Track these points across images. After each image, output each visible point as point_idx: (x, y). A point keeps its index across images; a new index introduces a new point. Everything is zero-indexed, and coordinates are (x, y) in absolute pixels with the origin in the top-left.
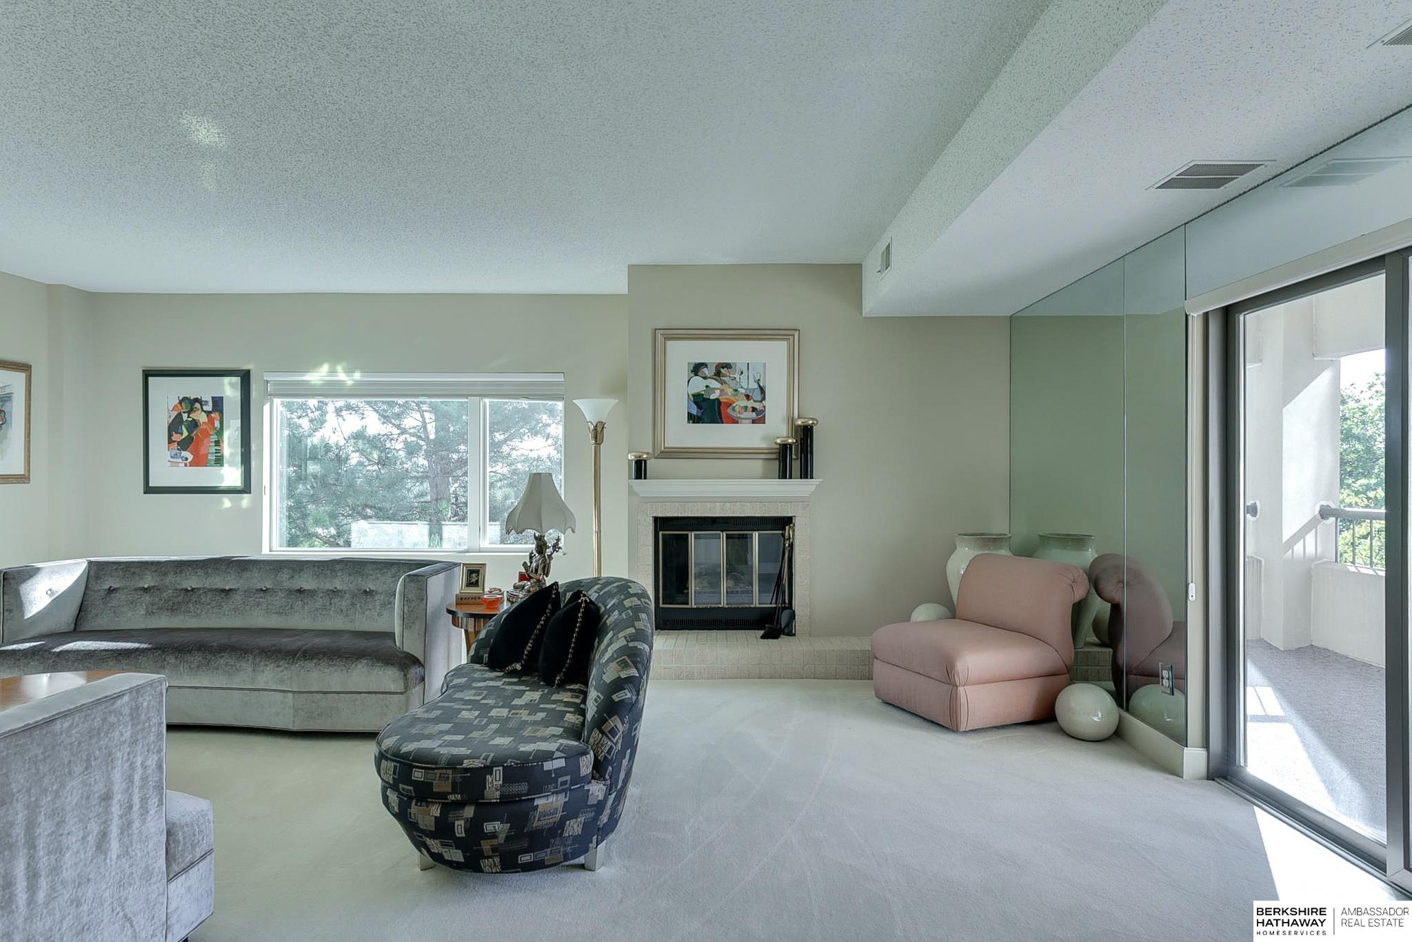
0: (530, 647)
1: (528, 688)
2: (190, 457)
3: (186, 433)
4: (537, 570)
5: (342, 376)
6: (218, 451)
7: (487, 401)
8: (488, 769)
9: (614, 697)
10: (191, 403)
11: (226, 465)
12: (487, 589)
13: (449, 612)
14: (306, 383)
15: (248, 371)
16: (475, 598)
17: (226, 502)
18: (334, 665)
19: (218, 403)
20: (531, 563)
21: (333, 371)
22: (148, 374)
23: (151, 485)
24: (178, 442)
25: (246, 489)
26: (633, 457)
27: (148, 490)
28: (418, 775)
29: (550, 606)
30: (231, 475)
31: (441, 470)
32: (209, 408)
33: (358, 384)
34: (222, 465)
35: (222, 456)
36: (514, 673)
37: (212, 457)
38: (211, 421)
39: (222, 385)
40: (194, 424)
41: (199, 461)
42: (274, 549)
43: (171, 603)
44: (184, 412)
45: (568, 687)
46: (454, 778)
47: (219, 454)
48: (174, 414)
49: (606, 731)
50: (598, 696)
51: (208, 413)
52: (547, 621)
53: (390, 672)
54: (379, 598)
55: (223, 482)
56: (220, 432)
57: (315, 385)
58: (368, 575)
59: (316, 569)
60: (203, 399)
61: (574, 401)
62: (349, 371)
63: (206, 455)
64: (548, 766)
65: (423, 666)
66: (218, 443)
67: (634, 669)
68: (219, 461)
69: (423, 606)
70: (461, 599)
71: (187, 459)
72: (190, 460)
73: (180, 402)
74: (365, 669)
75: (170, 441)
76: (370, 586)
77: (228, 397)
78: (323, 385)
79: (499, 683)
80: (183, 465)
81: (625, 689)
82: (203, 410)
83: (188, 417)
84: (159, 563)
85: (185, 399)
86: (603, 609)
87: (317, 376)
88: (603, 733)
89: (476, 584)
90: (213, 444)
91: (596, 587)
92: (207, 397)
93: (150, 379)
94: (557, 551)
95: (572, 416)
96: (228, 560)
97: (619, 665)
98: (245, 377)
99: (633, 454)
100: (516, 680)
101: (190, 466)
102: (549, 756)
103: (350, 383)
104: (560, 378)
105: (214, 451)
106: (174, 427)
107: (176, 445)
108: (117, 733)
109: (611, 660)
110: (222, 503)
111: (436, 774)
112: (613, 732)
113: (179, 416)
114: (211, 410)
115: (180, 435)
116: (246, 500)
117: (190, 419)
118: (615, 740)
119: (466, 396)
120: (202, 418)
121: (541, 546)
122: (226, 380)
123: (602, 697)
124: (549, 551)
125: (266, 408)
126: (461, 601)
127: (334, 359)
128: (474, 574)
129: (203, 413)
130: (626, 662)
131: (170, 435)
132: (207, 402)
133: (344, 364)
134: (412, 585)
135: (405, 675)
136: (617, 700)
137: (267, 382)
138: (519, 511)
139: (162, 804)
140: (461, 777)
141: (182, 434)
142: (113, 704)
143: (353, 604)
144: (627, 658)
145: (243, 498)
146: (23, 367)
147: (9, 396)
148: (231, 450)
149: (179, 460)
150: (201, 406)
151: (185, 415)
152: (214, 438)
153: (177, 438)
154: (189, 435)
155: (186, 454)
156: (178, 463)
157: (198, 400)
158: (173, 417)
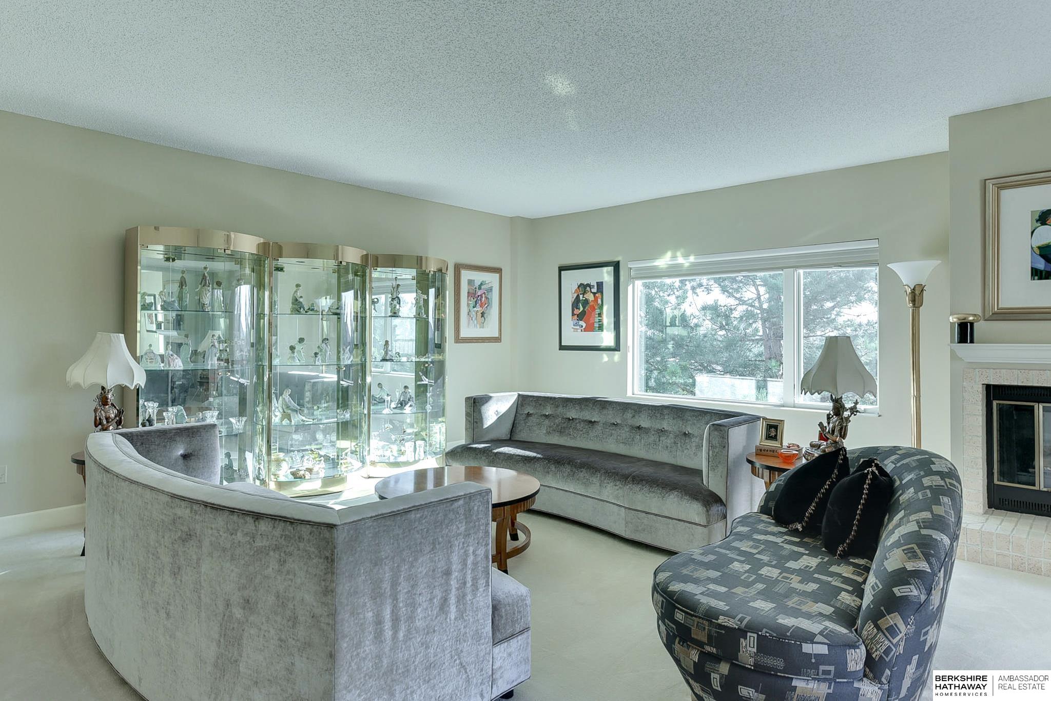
0: (813, 510)
1: (807, 552)
2: (584, 325)
3: (582, 309)
4: (833, 431)
5: (680, 260)
6: (600, 321)
7: (801, 271)
8: (742, 632)
9: (895, 590)
10: (584, 288)
11: (605, 330)
12: (785, 444)
13: (749, 461)
14: (655, 267)
15: (618, 262)
16: (773, 451)
17: (605, 357)
18: (653, 492)
19: (600, 285)
20: (829, 423)
21: (674, 257)
22: (562, 269)
23: (563, 344)
24: (578, 315)
25: (617, 348)
26: (955, 320)
27: (562, 348)
28: (679, 616)
29: (836, 471)
30: (607, 338)
31: (774, 334)
32: (594, 290)
33: (693, 265)
34: (602, 331)
35: (603, 324)
36: (795, 532)
37: (596, 325)
38: (596, 299)
39: (602, 273)
40: (586, 302)
41: (590, 328)
42: (636, 393)
43: (560, 427)
44: (581, 294)
45: (851, 560)
46: (710, 630)
48: (576, 295)
49: (883, 628)
50: (876, 583)
51: (594, 294)
52: (833, 485)
53: (695, 506)
54: (695, 440)
55: (602, 342)
56: (601, 307)
57: (662, 269)
58: (687, 420)
59: (650, 412)
60: (591, 284)
61: (888, 265)
62: (686, 256)
63: (593, 323)
64: (808, 648)
65: (725, 506)
66: (600, 315)
67: (925, 563)
68: (601, 328)
69: (725, 452)
70: (761, 450)
71: (582, 327)
72: (584, 327)
73: (579, 287)
74: (676, 499)
75: (573, 314)
76: (689, 430)
77: (606, 282)
78: (667, 268)
79: (779, 540)
81: (911, 584)
82: (591, 292)
83: (583, 297)
84: (555, 398)
85: (581, 284)
86: (898, 483)
87: (663, 262)
88: (879, 628)
89: (774, 438)
90: (597, 316)
91: (893, 458)
93: (562, 272)
94: (855, 415)
95: (887, 280)
96: (594, 400)
97: (905, 554)
98: (616, 266)
99: (955, 316)
100: (798, 540)
101: (584, 331)
102: (810, 638)
103: (687, 265)
104: (874, 244)
105: (598, 320)
106: (575, 304)
107: (576, 316)
108: (454, 527)
109: (897, 544)
110: (602, 358)
111: (694, 620)
112: (892, 631)
113: (578, 296)
116: (617, 356)
117: (584, 299)
118: (894, 640)
119: (782, 268)
120: (590, 297)
121: (838, 407)
122: (605, 269)
123: (881, 587)
124: (846, 414)
125: (630, 288)
126: (760, 452)
127: (675, 248)
128: (773, 429)
129: (592, 294)
130: (915, 552)
131: (573, 311)
132: (593, 286)
133: (682, 250)
134: (716, 433)
135: (708, 511)
136: (898, 594)
137: (631, 268)
138: (814, 372)
139: (489, 585)
140: (716, 632)
141: (579, 309)
142: (452, 505)
143: (675, 443)
144: (916, 547)
145: (614, 355)
146: (498, 270)
147: (491, 289)
148: (607, 319)
149: (578, 327)
150: (591, 289)
151: (581, 296)
152: (598, 311)
153: (577, 312)
154: (583, 310)
155: (582, 323)
156: (577, 329)
157: (588, 285)
158: (575, 297)
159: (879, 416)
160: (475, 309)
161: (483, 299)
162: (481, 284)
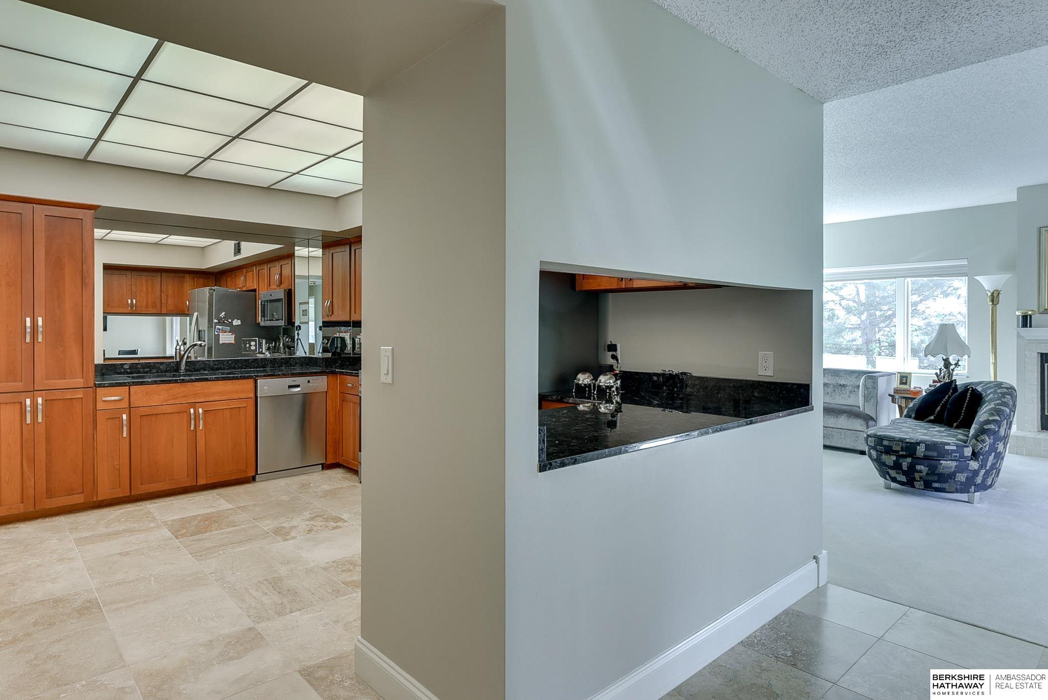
0: (939, 409)
1: (936, 426)
4: (944, 377)
7: (909, 280)
8: (918, 444)
9: (985, 427)
12: (912, 387)
13: (890, 395)
16: (905, 391)
18: (830, 415)
20: (941, 373)
26: (1019, 314)
28: (885, 443)
29: (951, 391)
36: (930, 421)
46: (902, 445)
49: (980, 440)
50: (976, 429)
52: (949, 397)
53: (859, 421)
54: (849, 389)
58: (842, 377)
61: (975, 277)
64: (947, 447)
65: (876, 422)
67: (1000, 419)
69: (875, 392)
70: (897, 390)
74: (846, 418)
76: (843, 382)
79: (922, 424)
81: (991, 425)
86: (984, 394)
88: (977, 441)
89: (906, 383)
91: (981, 385)
94: (958, 367)
95: (974, 287)
97: (990, 415)
99: (1020, 311)
100: (931, 424)
102: (949, 444)
104: (965, 262)
109: (985, 413)
111: (894, 443)
112: (983, 441)
118: (984, 445)
119: (895, 278)
121: (947, 364)
123: (978, 429)
124: (952, 367)
126: (897, 391)
128: (904, 379)
130: (994, 414)
134: (870, 380)
135: (867, 423)
136: (987, 429)
138: (933, 344)
140: (905, 446)
143: (834, 391)
159: (968, 377)
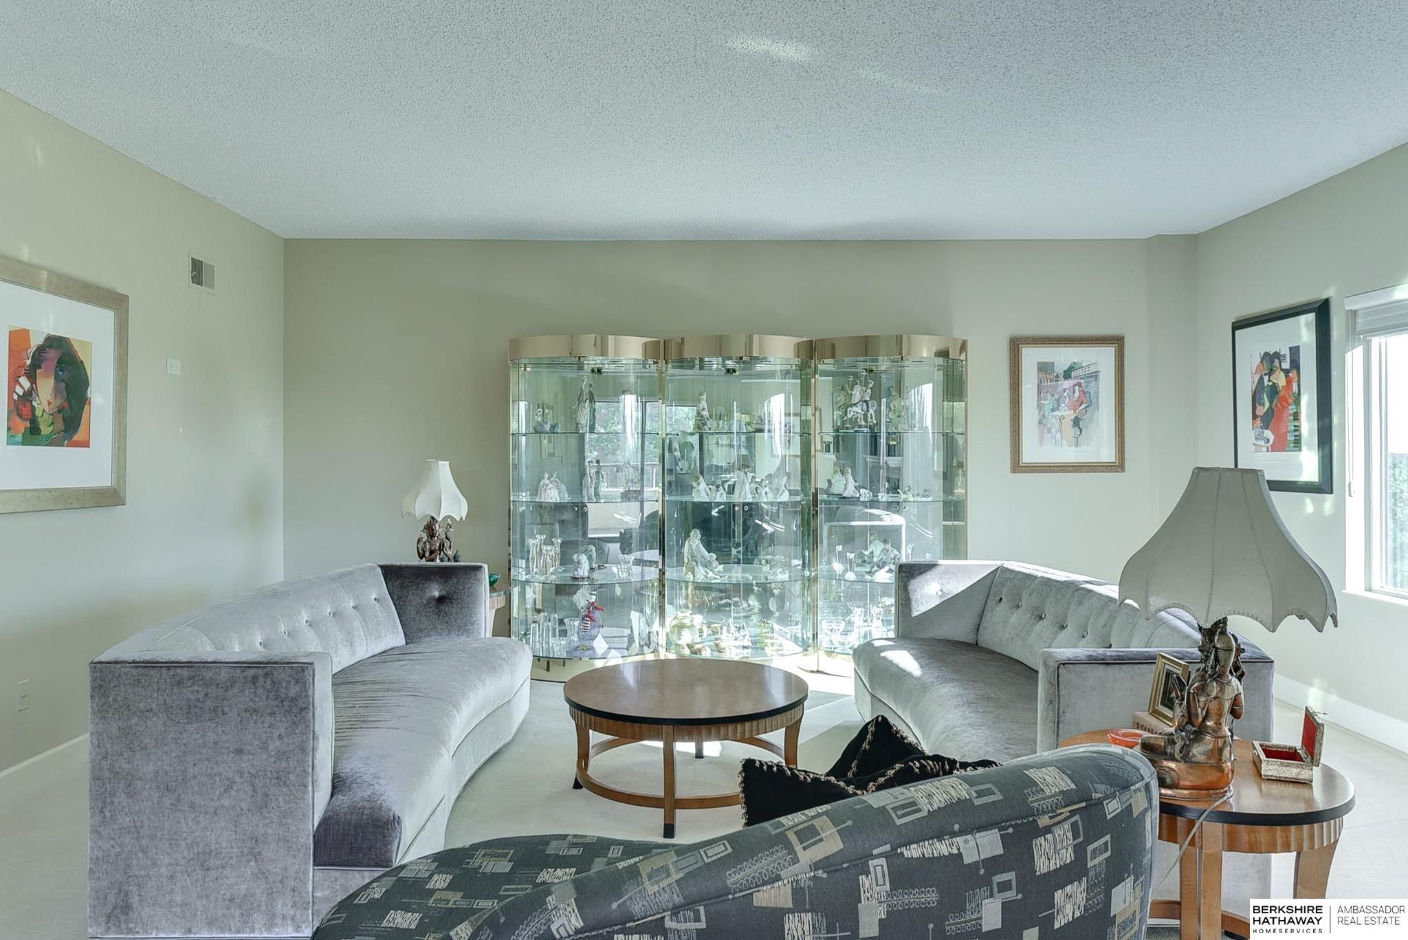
2: (1272, 438)
3: (1267, 405)
6: (1296, 429)
10: (1270, 359)
11: (1304, 448)
15: (1326, 303)
17: (1309, 503)
19: (1295, 351)
22: (1235, 327)
24: (1261, 417)
25: (1327, 486)
30: (1307, 466)
32: (1286, 365)
34: (1300, 450)
35: (1300, 436)
37: (1291, 438)
38: (1289, 382)
39: (1298, 327)
40: (1274, 390)
41: (1279, 445)
42: (1375, 588)
43: (1025, 631)
44: (1265, 375)
47: (1297, 433)
48: (1257, 377)
51: (1286, 372)
55: (1301, 474)
56: (1297, 401)
60: (1282, 353)
63: (1286, 434)
66: (1296, 416)
68: (1297, 443)
71: (1269, 441)
72: (1271, 443)
73: (1262, 361)
75: (1255, 417)
77: (1305, 345)
80: (1265, 449)
82: (1282, 369)
83: (1269, 381)
84: (1035, 578)
85: (1266, 354)
90: (1292, 418)
92: (1285, 351)
93: (1237, 332)
98: (1322, 310)
101: (1272, 451)
105: (1293, 428)
106: (1257, 396)
107: (1258, 420)
110: (1303, 506)
113: (1261, 379)
114: (1288, 367)
115: (1262, 407)
116: (1329, 502)
117: (1270, 384)
120: (1280, 379)
122: (1304, 319)
129: (1282, 373)
131: (1254, 408)
132: (1284, 356)
141: (1264, 406)
145: (1324, 500)
146: (1117, 341)
147: (1095, 376)
148: (1308, 426)
149: (1262, 443)
150: (1280, 363)
151: (1266, 378)
152: (1292, 409)
153: (1261, 411)
154: (1270, 407)
155: (1268, 434)
156: (1262, 446)
157: (1277, 355)
158: (1256, 382)
160: (1057, 413)
161: (1077, 395)
162: (1071, 368)
